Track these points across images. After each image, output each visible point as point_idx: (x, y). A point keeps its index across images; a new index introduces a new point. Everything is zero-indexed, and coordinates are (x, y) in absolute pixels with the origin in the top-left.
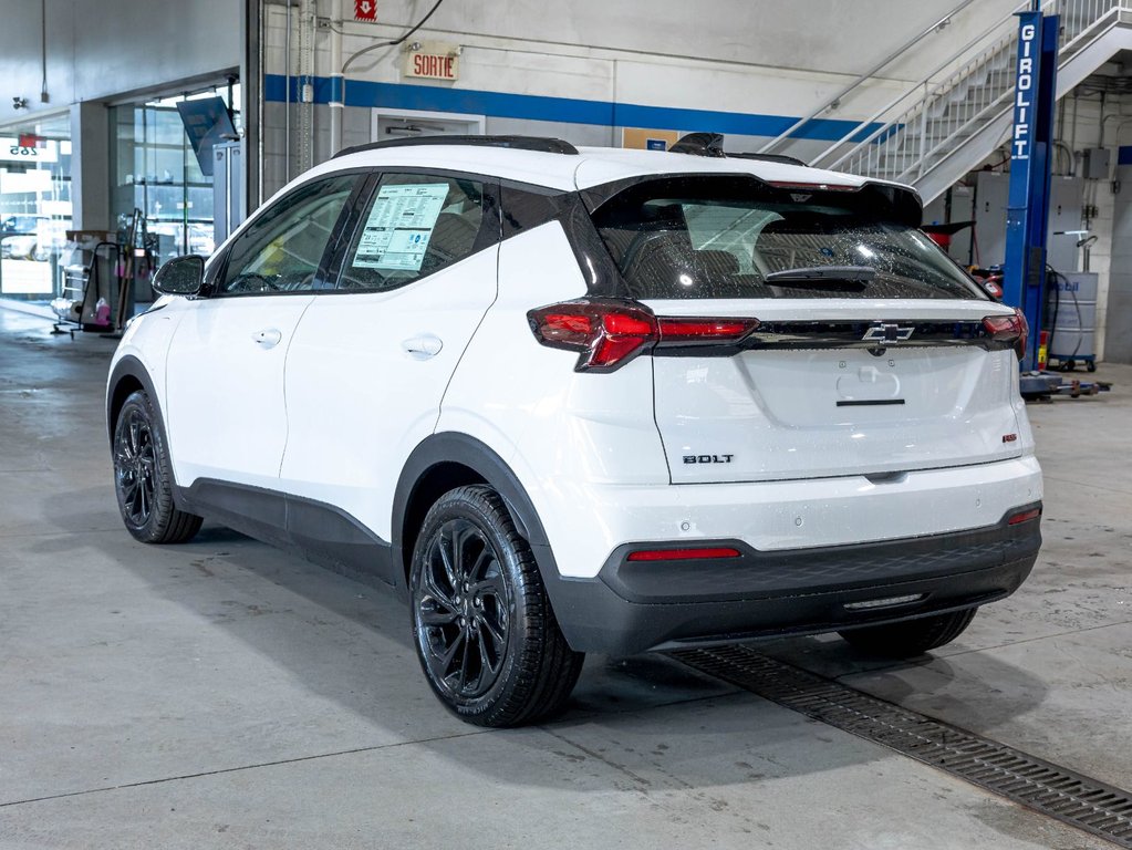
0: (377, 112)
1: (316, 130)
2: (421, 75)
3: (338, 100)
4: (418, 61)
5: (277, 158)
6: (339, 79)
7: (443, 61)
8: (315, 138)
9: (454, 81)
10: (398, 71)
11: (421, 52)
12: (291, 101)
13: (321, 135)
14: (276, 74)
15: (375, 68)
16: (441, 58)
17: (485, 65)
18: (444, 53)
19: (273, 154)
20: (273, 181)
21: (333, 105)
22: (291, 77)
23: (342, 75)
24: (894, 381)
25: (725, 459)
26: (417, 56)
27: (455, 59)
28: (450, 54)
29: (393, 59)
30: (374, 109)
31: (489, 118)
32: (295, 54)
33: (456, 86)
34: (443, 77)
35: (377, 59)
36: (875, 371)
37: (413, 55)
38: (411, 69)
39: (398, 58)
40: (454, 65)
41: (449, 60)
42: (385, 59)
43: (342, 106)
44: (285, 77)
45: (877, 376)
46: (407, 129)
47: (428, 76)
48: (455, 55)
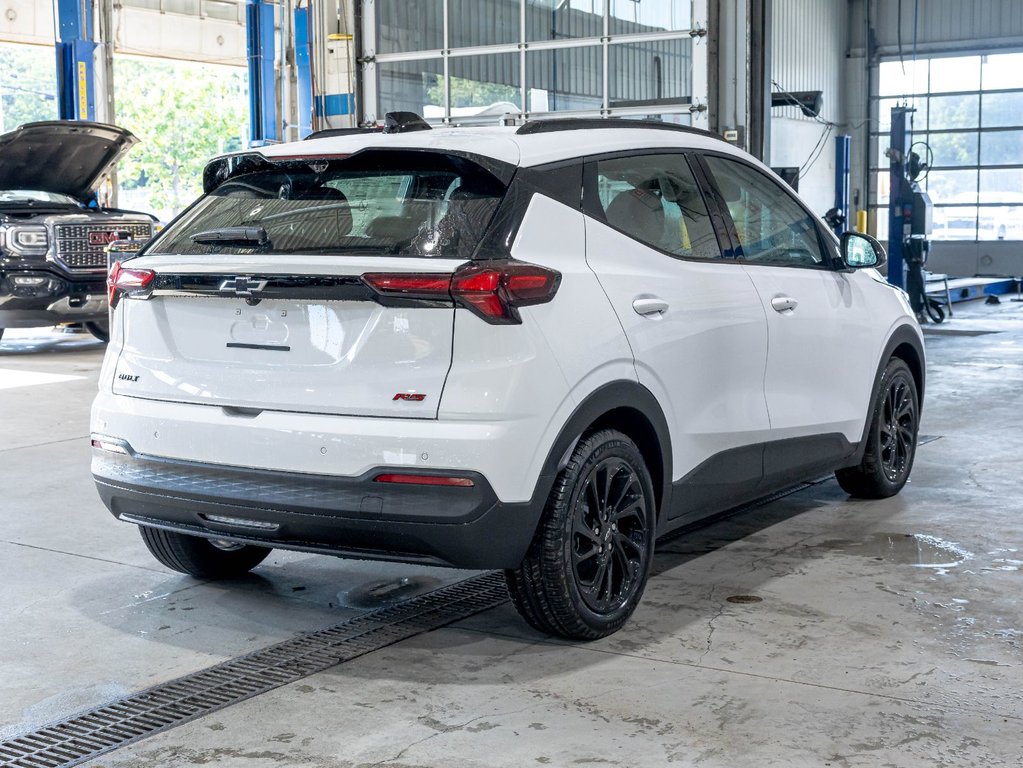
24: (285, 329)
25: (134, 378)
36: (268, 319)
45: (269, 324)
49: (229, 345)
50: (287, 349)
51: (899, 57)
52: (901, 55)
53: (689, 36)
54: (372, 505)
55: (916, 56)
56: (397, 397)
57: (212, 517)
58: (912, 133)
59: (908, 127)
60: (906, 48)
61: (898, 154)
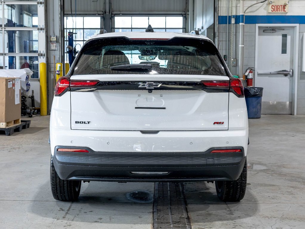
0: (258, 25)
1: (236, 32)
2: (274, 12)
3: (243, 22)
4: (273, 7)
5: (224, 42)
6: (243, 16)
7: (282, 7)
8: (236, 35)
9: (287, 13)
10: (266, 11)
11: (274, 4)
12: (229, 24)
13: (238, 34)
14: (224, 15)
15: (257, 11)
16: (281, 6)
17: (299, 7)
18: (283, 4)
19: (222, 41)
20: (223, 49)
21: (241, 24)
22: (229, 16)
23: (244, 14)
24: (162, 101)
25: (87, 123)
26: (272, 6)
27: (287, 5)
28: (285, 4)
29: (264, 7)
30: (257, 24)
31: (301, 25)
32: (230, 9)
33: (287, 15)
34: (282, 12)
35: (258, 8)
36: (154, 98)
37: (271, 5)
38: (270, 10)
39: (266, 7)
40: (286, 7)
41: (284, 6)
42: (261, 8)
43: (244, 24)
44: (227, 16)
45: (154, 100)
46: (271, 30)
47: (277, 12)
48: (287, 4)
49: (136, 108)
50: (164, 108)
51: (71, 16)
52: (72, 15)
53: (37, 4)
54: (210, 161)
55: (77, 16)
56: (215, 123)
57: (133, 172)
58: (76, 41)
59: (74, 39)
60: (73, 13)
61: (71, 47)
